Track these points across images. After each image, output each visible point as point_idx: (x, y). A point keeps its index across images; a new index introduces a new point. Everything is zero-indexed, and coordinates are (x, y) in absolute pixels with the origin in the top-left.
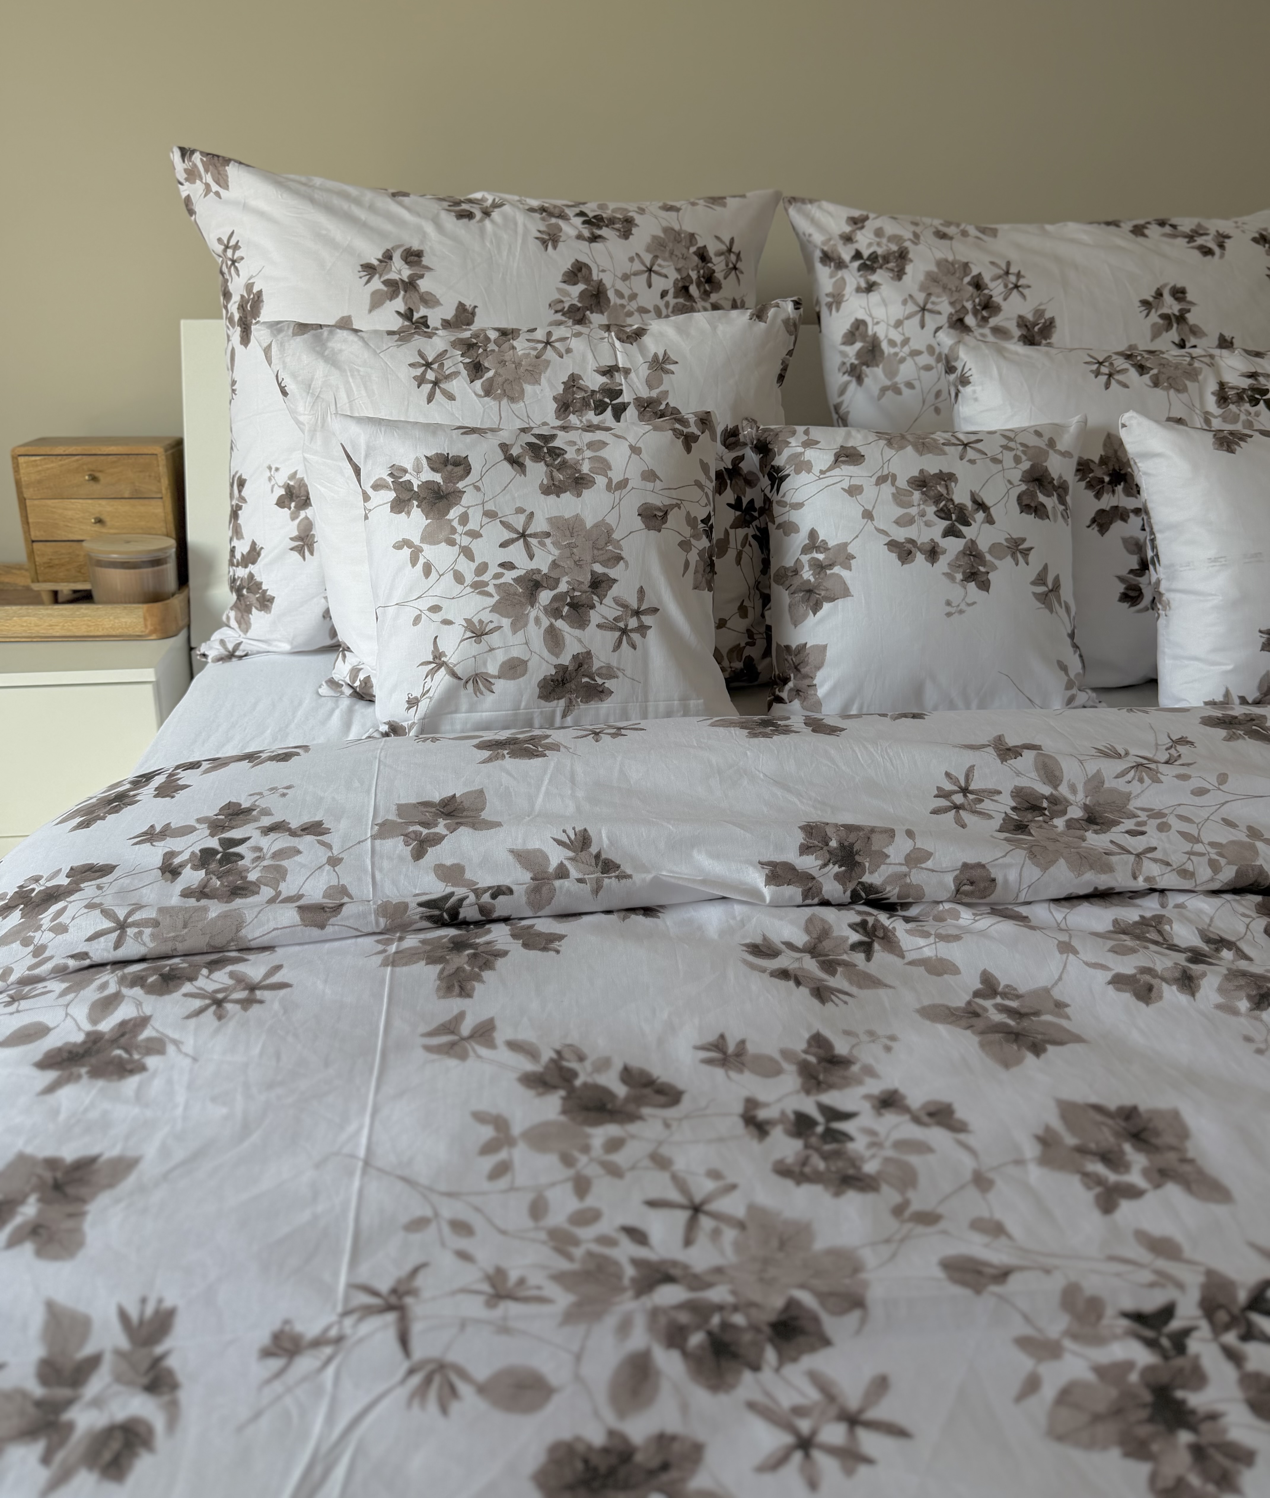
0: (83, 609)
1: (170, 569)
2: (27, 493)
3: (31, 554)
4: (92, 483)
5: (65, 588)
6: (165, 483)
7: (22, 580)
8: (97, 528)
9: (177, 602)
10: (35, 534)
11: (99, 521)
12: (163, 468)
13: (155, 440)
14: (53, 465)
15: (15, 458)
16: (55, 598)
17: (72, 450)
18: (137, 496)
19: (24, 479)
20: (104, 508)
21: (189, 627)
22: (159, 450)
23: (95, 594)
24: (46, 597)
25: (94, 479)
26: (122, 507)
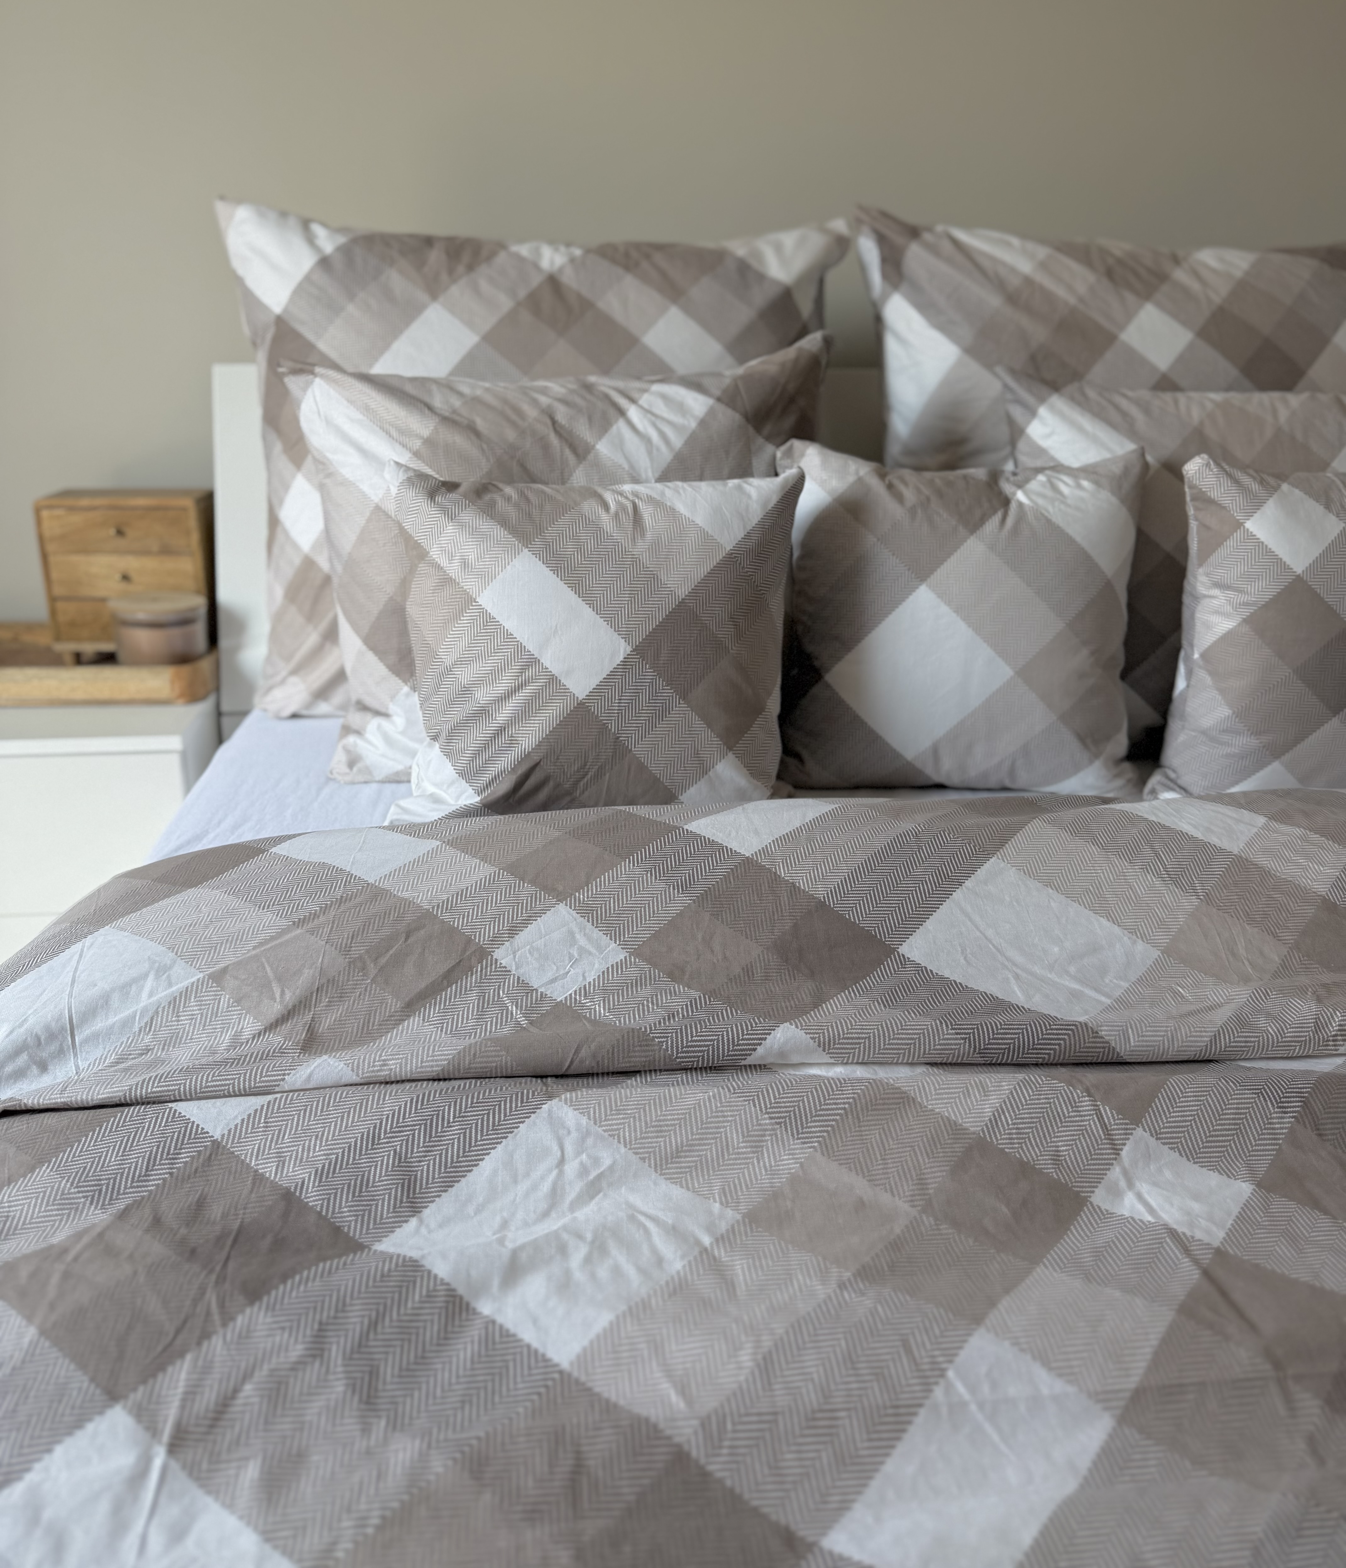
0: (107, 672)
1: (200, 630)
2: (51, 548)
3: (53, 612)
5: (89, 648)
6: (195, 538)
7: (43, 639)
8: (123, 586)
9: (205, 665)
10: (58, 591)
11: (126, 578)
12: (193, 522)
13: (184, 493)
14: (76, 519)
15: (38, 511)
16: (79, 660)
17: (98, 502)
18: (166, 551)
19: (47, 533)
20: (131, 563)
21: (217, 689)
22: (189, 504)
23: (121, 656)
24: (68, 658)
25: (120, 533)
26: (150, 563)
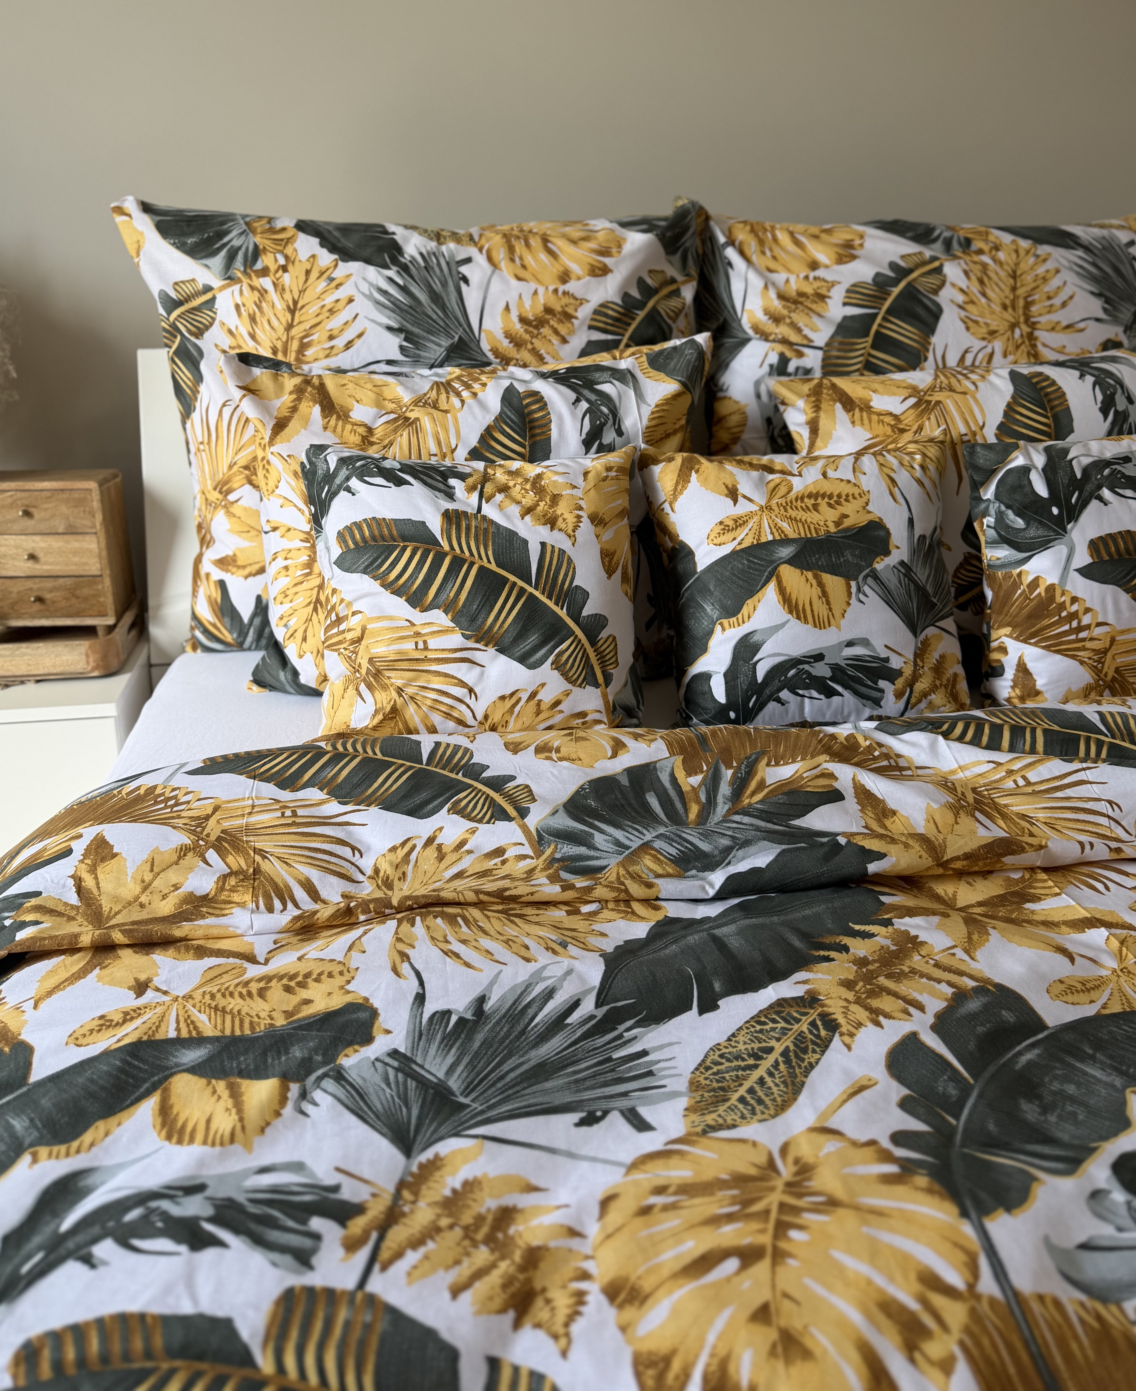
4: (26, 519)
6: (99, 517)
8: (31, 565)
9: (118, 636)
11: (32, 557)
12: (96, 504)
17: (5, 485)
18: (72, 531)
20: (38, 544)
22: (93, 485)
25: (27, 514)
26: (56, 543)
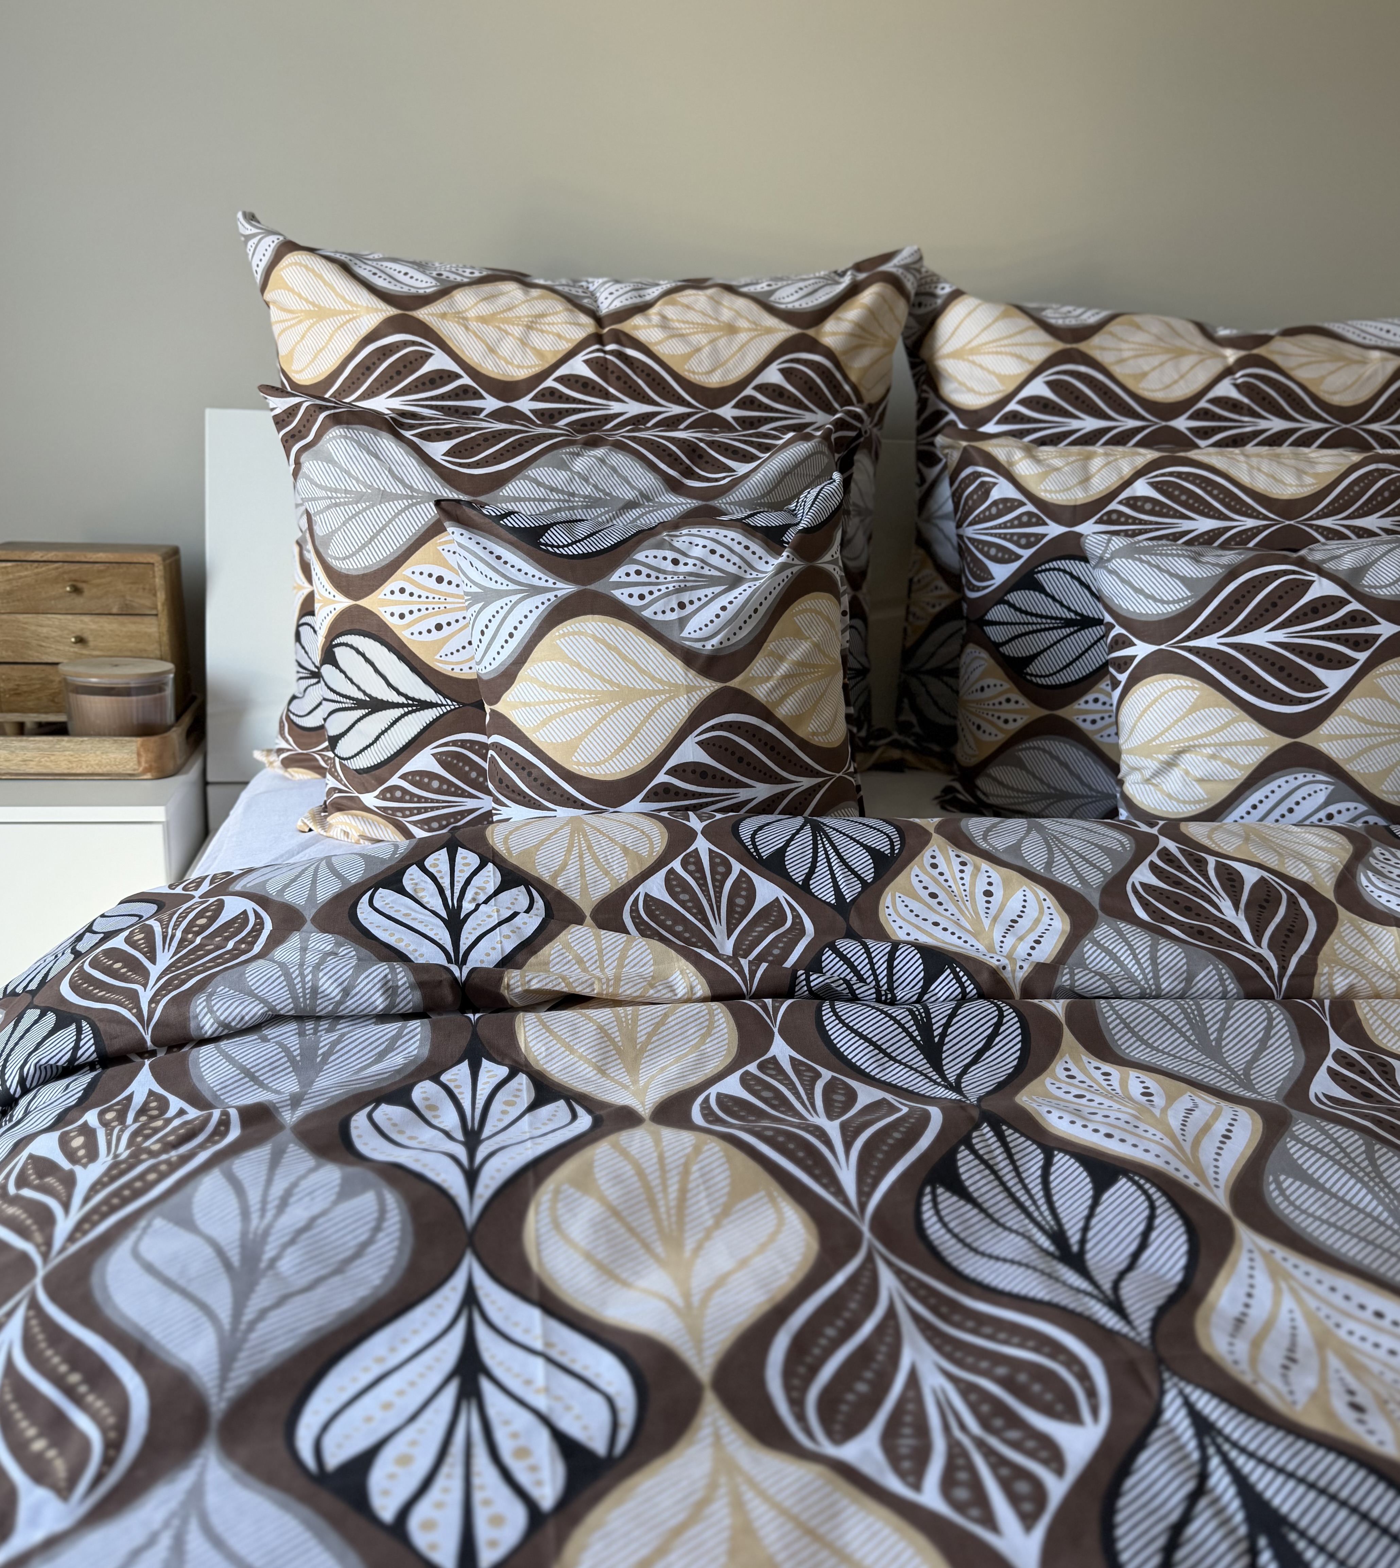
4: (74, 595)
